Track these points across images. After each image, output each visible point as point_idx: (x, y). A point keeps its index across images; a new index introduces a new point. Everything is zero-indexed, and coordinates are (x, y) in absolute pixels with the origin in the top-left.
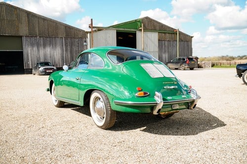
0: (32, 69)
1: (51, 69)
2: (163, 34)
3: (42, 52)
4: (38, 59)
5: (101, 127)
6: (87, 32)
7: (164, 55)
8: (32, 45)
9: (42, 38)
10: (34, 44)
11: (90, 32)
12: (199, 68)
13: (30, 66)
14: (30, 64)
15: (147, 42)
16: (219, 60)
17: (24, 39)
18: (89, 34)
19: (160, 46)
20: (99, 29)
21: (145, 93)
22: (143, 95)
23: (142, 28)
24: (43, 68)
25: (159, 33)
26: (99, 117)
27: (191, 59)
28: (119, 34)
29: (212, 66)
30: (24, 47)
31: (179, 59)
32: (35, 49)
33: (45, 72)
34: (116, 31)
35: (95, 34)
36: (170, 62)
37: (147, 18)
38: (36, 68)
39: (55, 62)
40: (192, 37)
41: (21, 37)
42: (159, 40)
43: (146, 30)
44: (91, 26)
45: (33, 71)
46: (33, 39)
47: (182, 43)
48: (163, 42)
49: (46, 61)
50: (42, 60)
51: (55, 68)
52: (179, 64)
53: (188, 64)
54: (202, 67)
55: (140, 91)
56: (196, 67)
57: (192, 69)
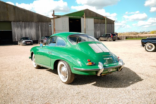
0: (17, 42)
1: (29, 42)
2: (97, 20)
3: (23, 31)
4: (21, 35)
5: (65, 83)
6: (51, 19)
7: (97, 32)
8: (18, 27)
9: (23, 23)
10: (19, 26)
11: (53, 19)
12: (118, 40)
13: (17, 39)
14: (17, 38)
15: (87, 24)
16: (129, 34)
17: (12, 23)
18: (52, 20)
19: (95, 27)
20: (59, 17)
21: (92, 63)
22: (91, 64)
23: (84, 16)
24: (24, 41)
25: (94, 19)
26: (63, 76)
27: (114, 35)
28: (70, 20)
29: (126, 39)
30: (12, 28)
31: (107, 35)
32: (19, 29)
33: (26, 43)
34: (68, 18)
35: (56, 20)
36: (101, 37)
37: (87, 10)
38: (20, 41)
39: (31, 37)
40: (114, 21)
41: (10, 22)
42: (94, 23)
43: (87, 17)
44: (53, 15)
45: (18, 43)
46: (18, 23)
47: (108, 25)
48: (97, 24)
49: (26, 37)
50: (24, 36)
51: (32, 41)
52: (107, 38)
53: (112, 38)
54: (120, 39)
55: (89, 62)
56: (117, 40)
57: (114, 40)
